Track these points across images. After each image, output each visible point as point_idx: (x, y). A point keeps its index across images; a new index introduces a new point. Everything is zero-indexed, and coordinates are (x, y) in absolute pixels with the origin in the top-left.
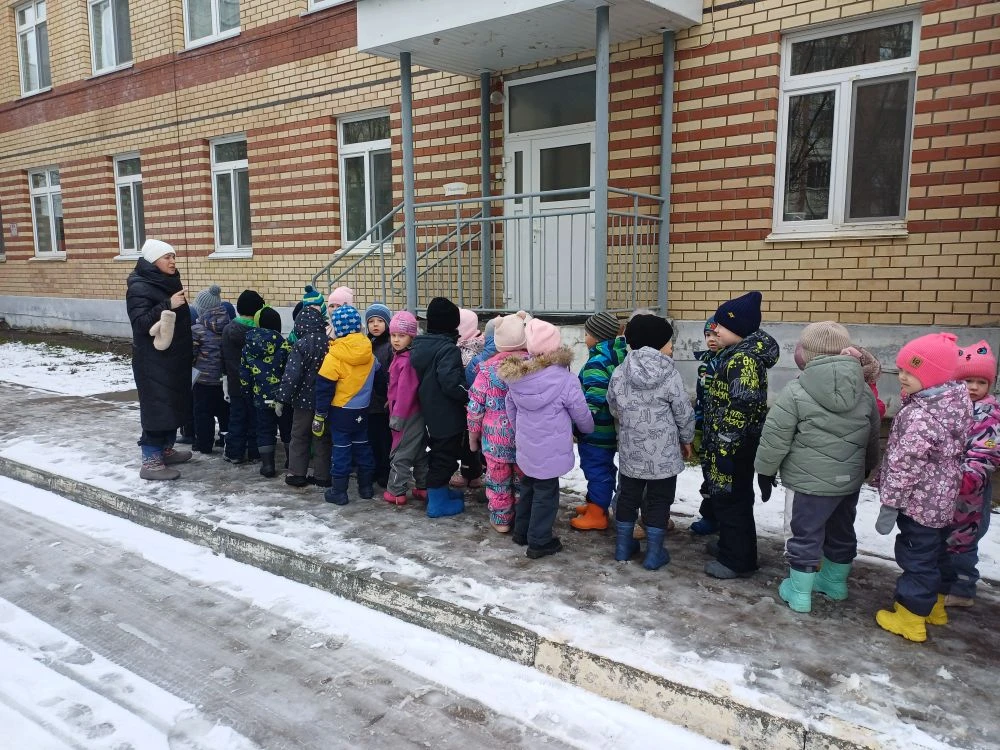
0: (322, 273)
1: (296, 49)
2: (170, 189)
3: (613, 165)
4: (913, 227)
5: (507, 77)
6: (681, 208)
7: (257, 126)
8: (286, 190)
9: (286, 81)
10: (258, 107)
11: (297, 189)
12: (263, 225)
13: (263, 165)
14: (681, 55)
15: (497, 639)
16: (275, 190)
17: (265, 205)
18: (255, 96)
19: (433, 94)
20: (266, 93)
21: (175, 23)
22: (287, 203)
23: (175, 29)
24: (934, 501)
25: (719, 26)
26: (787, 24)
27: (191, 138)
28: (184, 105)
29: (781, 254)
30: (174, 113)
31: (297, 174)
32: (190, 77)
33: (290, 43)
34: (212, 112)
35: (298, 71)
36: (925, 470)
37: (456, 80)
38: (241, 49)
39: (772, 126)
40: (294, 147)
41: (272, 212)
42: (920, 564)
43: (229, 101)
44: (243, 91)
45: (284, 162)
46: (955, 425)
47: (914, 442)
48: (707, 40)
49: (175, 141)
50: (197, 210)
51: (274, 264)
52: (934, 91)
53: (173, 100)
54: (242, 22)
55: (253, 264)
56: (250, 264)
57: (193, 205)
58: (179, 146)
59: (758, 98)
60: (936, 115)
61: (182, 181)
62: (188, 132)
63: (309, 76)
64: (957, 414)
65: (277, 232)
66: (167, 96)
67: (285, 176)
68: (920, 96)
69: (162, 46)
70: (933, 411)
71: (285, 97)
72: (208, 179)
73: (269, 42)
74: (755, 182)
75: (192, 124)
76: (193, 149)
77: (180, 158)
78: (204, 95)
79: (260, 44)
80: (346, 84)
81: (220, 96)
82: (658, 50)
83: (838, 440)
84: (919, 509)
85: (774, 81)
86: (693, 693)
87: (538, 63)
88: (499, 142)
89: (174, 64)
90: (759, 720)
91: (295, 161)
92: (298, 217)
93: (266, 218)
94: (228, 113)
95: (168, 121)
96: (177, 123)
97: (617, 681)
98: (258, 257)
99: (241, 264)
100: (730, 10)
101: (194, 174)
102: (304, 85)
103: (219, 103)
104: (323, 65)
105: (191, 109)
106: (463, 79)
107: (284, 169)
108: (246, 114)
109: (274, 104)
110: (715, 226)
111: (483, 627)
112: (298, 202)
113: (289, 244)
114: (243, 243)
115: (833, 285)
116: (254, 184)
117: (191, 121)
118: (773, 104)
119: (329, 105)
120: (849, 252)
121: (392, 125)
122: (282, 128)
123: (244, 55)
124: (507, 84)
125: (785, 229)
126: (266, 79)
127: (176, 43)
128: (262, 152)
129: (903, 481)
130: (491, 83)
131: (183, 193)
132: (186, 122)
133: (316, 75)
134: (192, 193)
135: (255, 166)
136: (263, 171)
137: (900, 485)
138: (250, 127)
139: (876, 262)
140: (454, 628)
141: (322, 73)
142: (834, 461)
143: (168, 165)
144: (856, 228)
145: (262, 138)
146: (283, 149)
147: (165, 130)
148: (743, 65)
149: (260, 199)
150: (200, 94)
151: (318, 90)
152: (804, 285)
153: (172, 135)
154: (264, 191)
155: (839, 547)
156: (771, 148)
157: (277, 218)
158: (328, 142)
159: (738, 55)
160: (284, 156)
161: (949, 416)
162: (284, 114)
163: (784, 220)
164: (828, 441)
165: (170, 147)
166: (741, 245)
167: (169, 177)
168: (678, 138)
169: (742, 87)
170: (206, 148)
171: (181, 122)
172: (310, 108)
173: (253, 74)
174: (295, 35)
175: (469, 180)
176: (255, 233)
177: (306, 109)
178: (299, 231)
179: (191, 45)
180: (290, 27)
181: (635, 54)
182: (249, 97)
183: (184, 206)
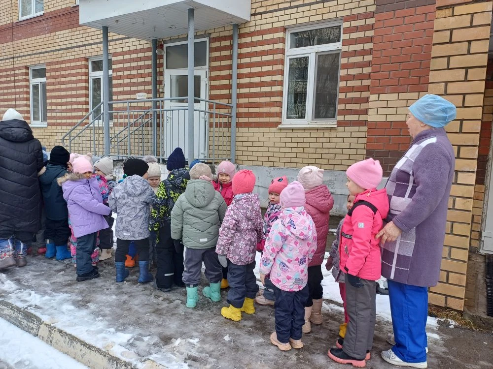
0: (66, 136)
1: (69, 23)
2: (9, 91)
3: (212, 88)
4: (340, 124)
5: (165, 42)
6: (242, 110)
7: (51, 61)
8: (63, 93)
9: (64, 39)
10: (51, 51)
11: (69, 93)
12: (53, 111)
13: (53, 80)
14: (241, 36)
15: (26, 322)
16: (58, 94)
17: (54, 101)
18: (50, 45)
19: (132, 48)
20: (55, 44)
21: (14, 8)
22: (64, 100)
23: (13, 11)
24: (237, 251)
25: (258, 22)
26: (287, 23)
27: (20, 65)
28: (17, 48)
29: (284, 135)
30: (11, 53)
31: (69, 86)
32: (20, 35)
33: (66, 20)
34: (29, 53)
35: (71, 34)
36: (234, 236)
37: (142, 42)
38: (44, 22)
39: (281, 73)
40: (68, 72)
41: (57, 104)
42: (236, 283)
43: (38, 48)
44: (45, 43)
45: (63, 79)
46: (246, 213)
47: (228, 220)
48: (252, 29)
49: (12, 67)
50: (22, 102)
51: (57, 131)
52: (348, 59)
53: (12, 46)
54: (45, 8)
55: (47, 131)
56: (46, 131)
57: (20, 99)
58: (14, 69)
59: (274, 59)
60: (349, 70)
61: (15, 87)
62: (18, 62)
63: (75, 37)
64: (248, 208)
65: (59, 114)
66: (9, 44)
67: (63, 86)
68: (343, 61)
69: (7, 19)
70: (237, 205)
71: (64, 47)
72: (28, 87)
73: (57, 19)
74: (274, 99)
75: (20, 59)
76: (21, 71)
77: (14, 75)
78: (27, 44)
79: (53, 20)
80: (92, 42)
81: (34, 45)
82: (231, 33)
83: (200, 221)
84: (231, 255)
85: (282, 51)
86: (94, 349)
87: (179, 36)
88: (161, 74)
89: (12, 28)
90: (115, 362)
91: (68, 79)
92: (69, 107)
93: (54, 108)
94: (37, 54)
95: (9, 57)
96: (13, 58)
97: (66, 343)
98: (49, 127)
99: (42, 131)
100: (263, 15)
101: (21, 84)
102: (72, 41)
103: (33, 49)
104: (82, 32)
105: (19, 51)
106: (145, 42)
107: (63, 83)
108: (46, 54)
109: (58, 50)
110: (256, 120)
111: (21, 316)
112: (69, 100)
113: (64, 121)
114: (44, 120)
115: (306, 150)
116: (49, 90)
117: (20, 57)
118: (282, 62)
119: (84, 52)
120: (313, 135)
121: (113, 63)
122: (62, 62)
123: (45, 25)
124: (165, 45)
125: (287, 123)
126: (55, 37)
127: (14, 17)
128: (53, 74)
129: (224, 241)
130: (157, 44)
131: (15, 93)
132: (17, 57)
133: (79, 36)
134: (19, 93)
135: (49, 81)
136: (53, 84)
137: (223, 243)
138: (47, 61)
139: (324, 140)
140: (10, 316)
141: (81, 36)
142: (198, 231)
143: (9, 79)
144: (317, 123)
145: (53, 67)
146: (62, 73)
147: (7, 61)
148: (268, 42)
149: (51, 98)
150: (24, 44)
151: (79, 44)
152: (294, 150)
153: (10, 63)
154: (53, 94)
155: (212, 275)
156: (281, 83)
157: (59, 107)
158: (84, 70)
159: (267, 37)
160: (63, 76)
161: (244, 209)
162: (63, 55)
163: (287, 118)
164: (195, 221)
165: (10, 70)
166: (267, 129)
167: (9, 85)
168: (240, 76)
169: (267, 53)
170: (27, 71)
171: (16, 57)
172: (75, 53)
173: (49, 35)
174: (69, 16)
175: (148, 92)
176: (49, 115)
177: (73, 53)
178: (69, 114)
179: (21, 18)
180: (66, 12)
181: (222, 34)
182: (47, 46)
183: (15, 100)
